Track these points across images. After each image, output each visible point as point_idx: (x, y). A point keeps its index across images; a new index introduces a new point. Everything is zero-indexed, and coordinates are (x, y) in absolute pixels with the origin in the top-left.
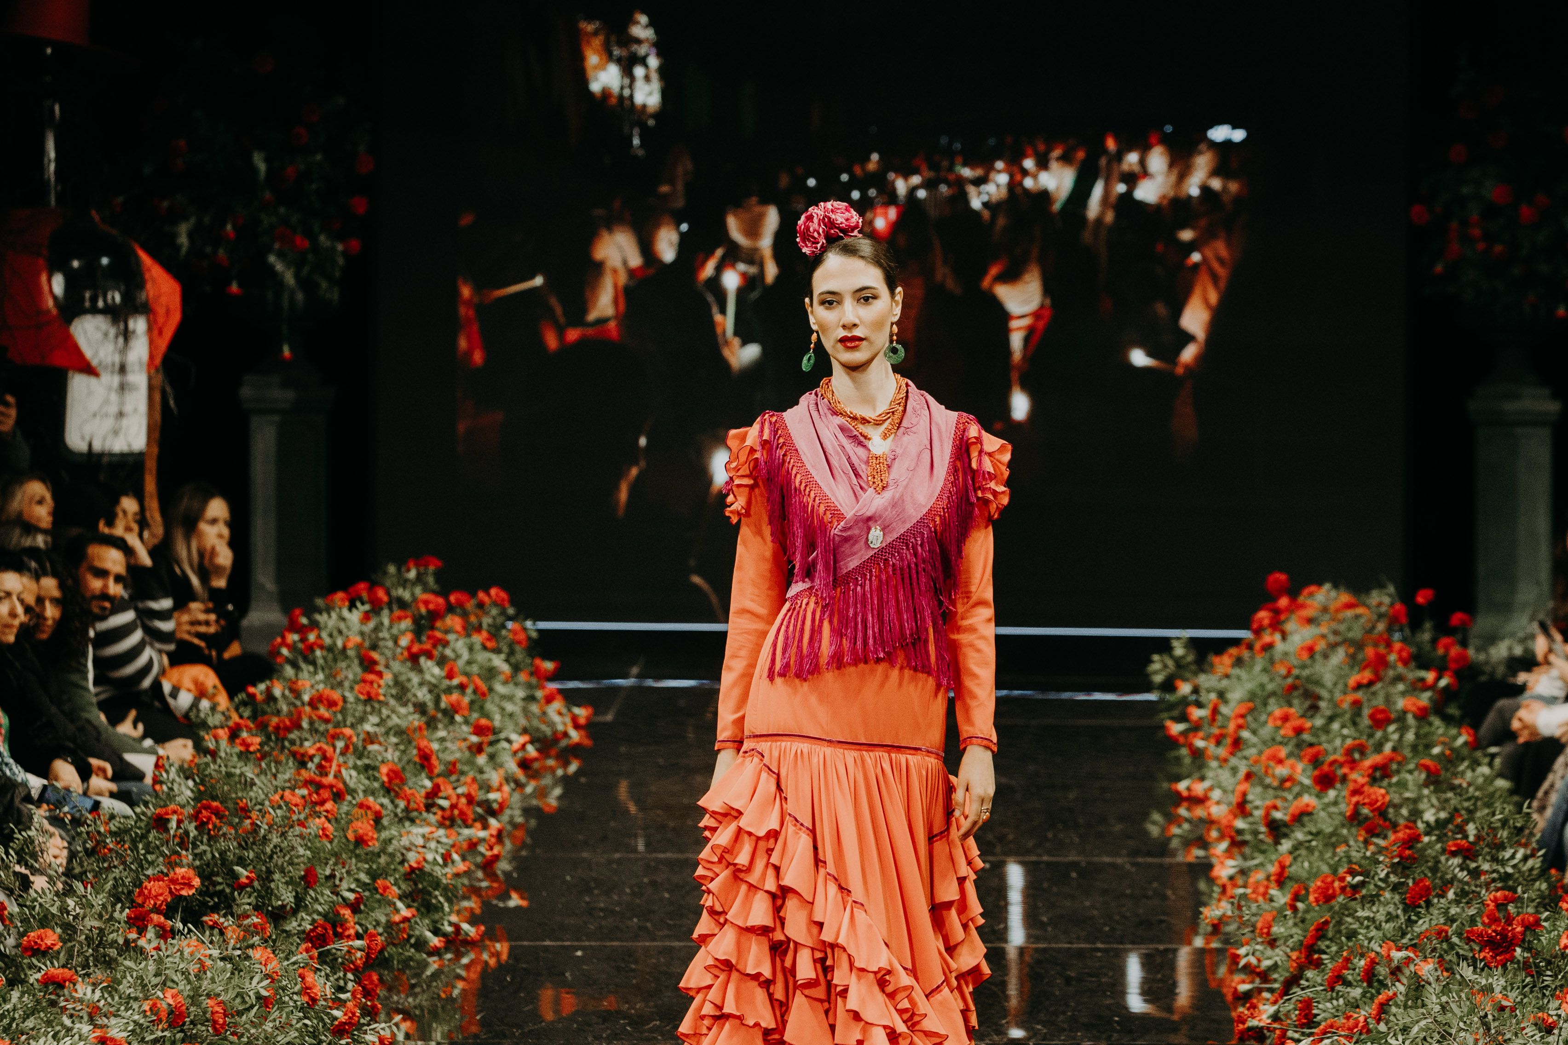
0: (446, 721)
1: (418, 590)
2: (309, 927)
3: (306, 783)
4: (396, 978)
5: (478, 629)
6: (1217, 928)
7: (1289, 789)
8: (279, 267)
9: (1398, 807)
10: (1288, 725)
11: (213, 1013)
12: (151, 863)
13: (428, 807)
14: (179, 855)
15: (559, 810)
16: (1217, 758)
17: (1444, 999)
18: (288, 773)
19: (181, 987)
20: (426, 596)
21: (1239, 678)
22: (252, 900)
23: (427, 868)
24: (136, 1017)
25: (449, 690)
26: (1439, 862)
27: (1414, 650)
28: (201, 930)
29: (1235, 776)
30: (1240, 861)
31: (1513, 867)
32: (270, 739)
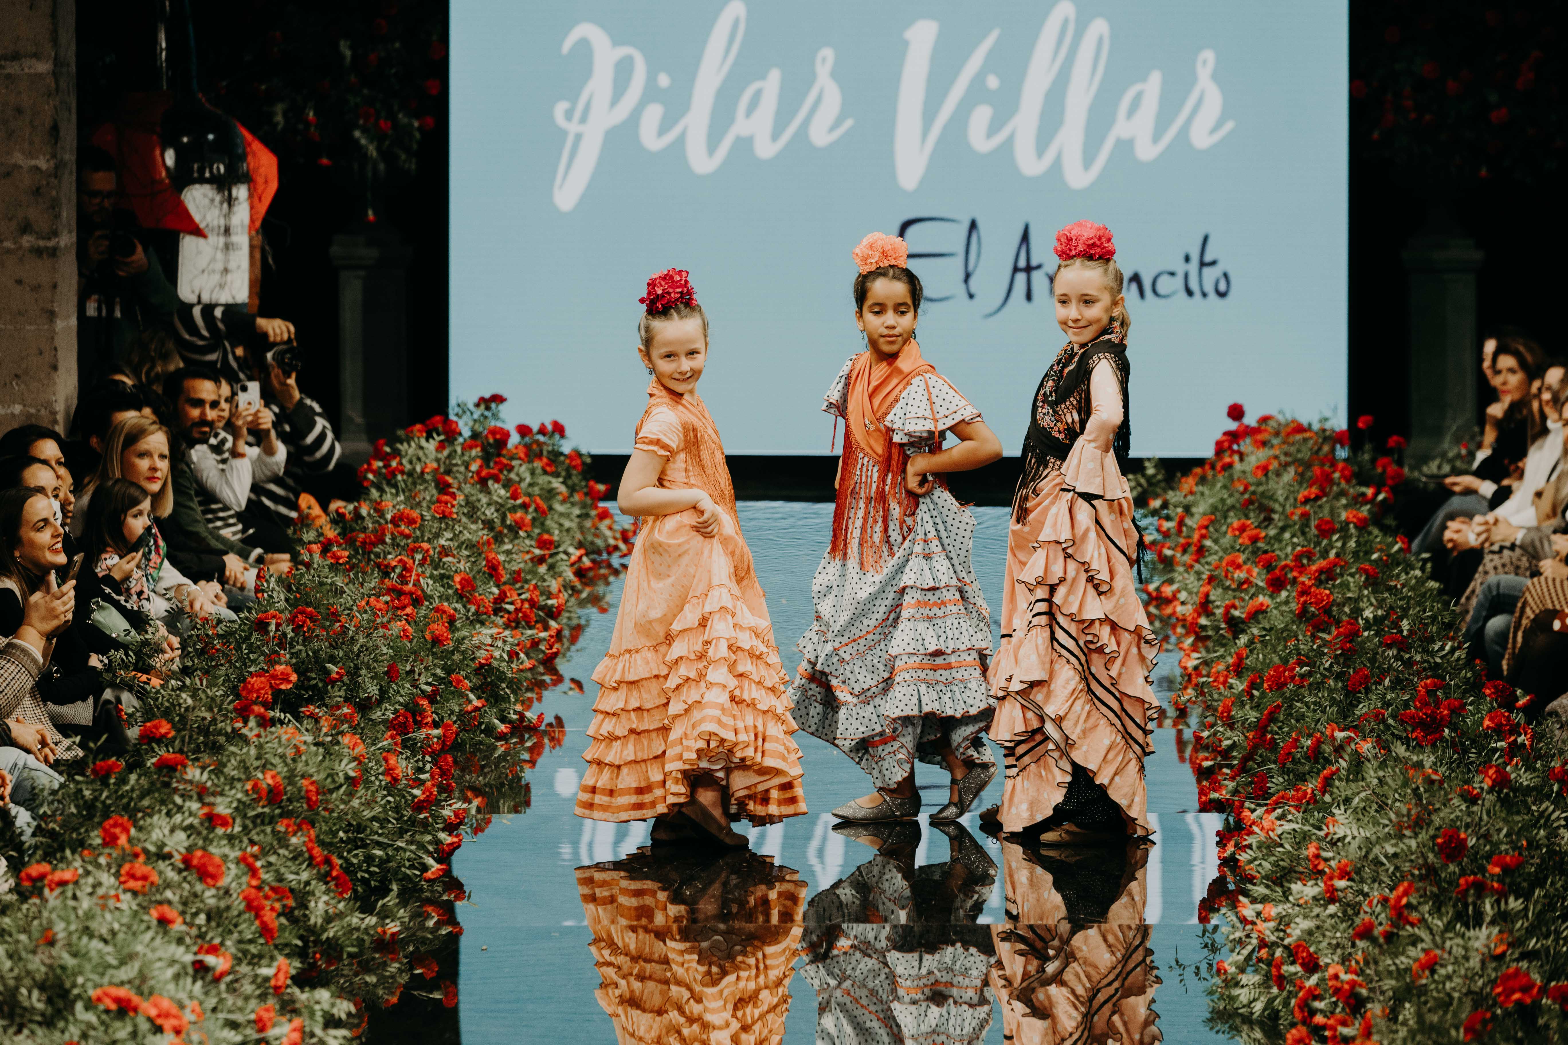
0: (511, 535)
2: (392, 716)
3: (389, 591)
4: (468, 760)
5: (539, 456)
6: (1183, 712)
7: (1246, 591)
8: (363, 141)
9: (1341, 606)
10: (1245, 534)
11: (308, 791)
12: (253, 662)
13: (496, 612)
14: (279, 655)
16: (1183, 564)
17: (1381, 773)
18: (373, 583)
19: (279, 769)
21: (1202, 494)
22: (342, 693)
23: (495, 664)
24: (239, 796)
25: (514, 509)
26: (1376, 654)
27: (1356, 468)
28: (298, 719)
29: (1199, 579)
30: (1204, 653)
31: (1442, 657)
32: (357, 553)
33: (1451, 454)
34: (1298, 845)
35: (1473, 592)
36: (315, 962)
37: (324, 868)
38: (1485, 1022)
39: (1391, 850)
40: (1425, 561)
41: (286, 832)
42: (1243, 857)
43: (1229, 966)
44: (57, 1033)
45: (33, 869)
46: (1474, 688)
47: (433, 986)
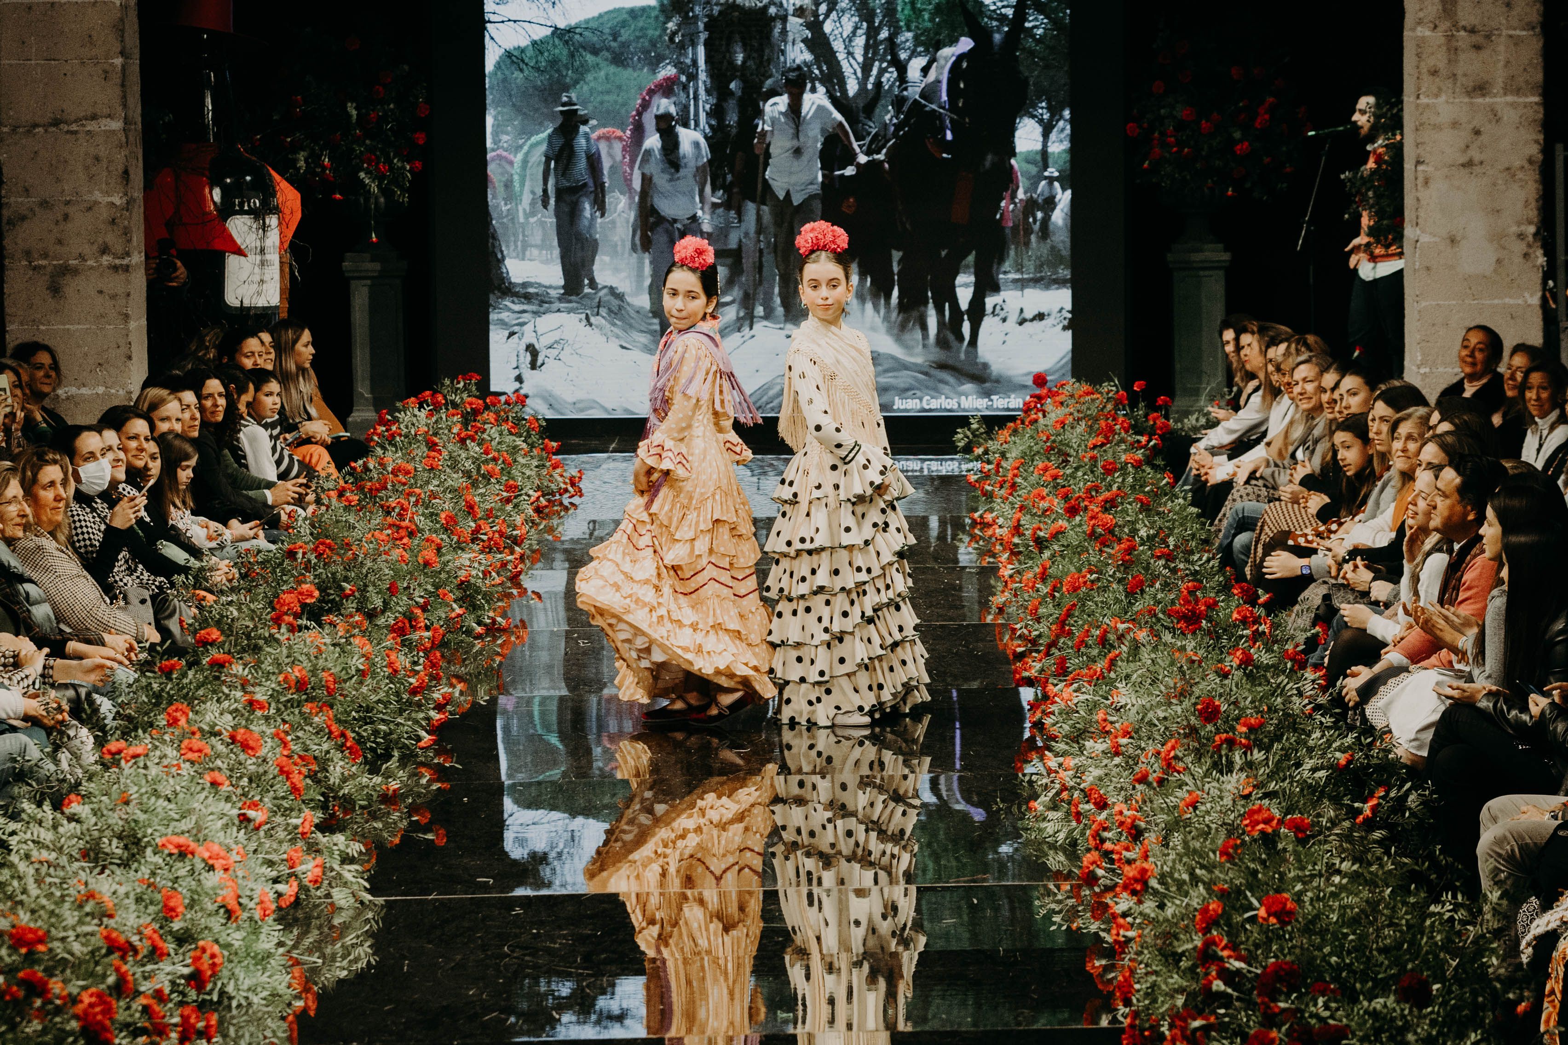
0: (484, 482)
1: (465, 395)
2: (393, 622)
3: (390, 526)
4: (452, 654)
5: (506, 420)
6: (1001, 610)
7: (1049, 517)
8: (367, 181)
9: (1121, 527)
10: (1048, 473)
11: (327, 681)
12: (285, 582)
13: (473, 541)
14: (305, 576)
16: (1001, 497)
17: (1153, 656)
18: (377, 520)
19: (305, 665)
20: (469, 399)
21: (1015, 443)
22: (354, 605)
23: (473, 580)
24: (274, 686)
25: (486, 462)
26: (1149, 564)
27: (1133, 422)
28: (320, 625)
29: (1013, 508)
30: (1017, 565)
31: (1200, 566)
32: (366, 497)
34: (1090, 712)
35: (1224, 516)
36: (334, 813)
37: (341, 740)
38: (1235, 848)
39: (1161, 715)
40: (1186, 491)
41: (310, 713)
42: (1048, 721)
43: (1038, 805)
44: (132, 873)
45: (114, 745)
46: (1225, 588)
47: (427, 829)
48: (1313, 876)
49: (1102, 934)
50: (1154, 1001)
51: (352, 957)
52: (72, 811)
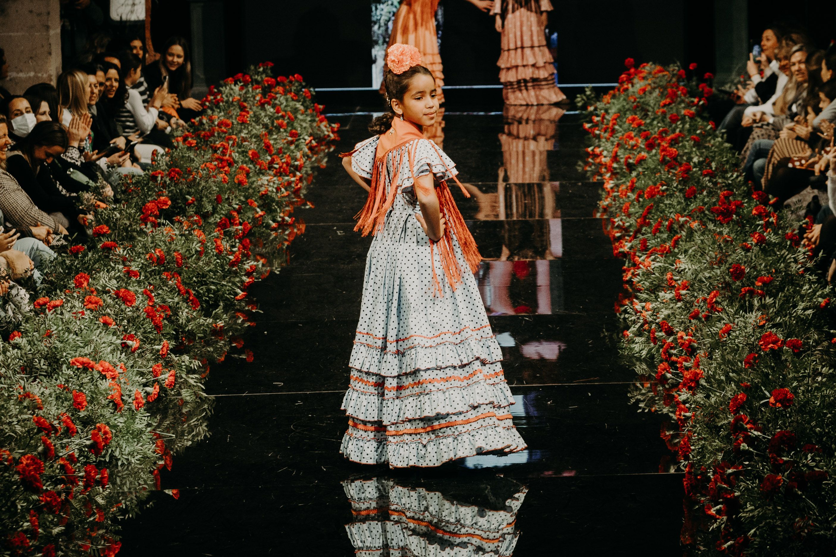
0: (276, 131)
1: (264, 76)
2: (219, 220)
3: (217, 159)
4: (257, 241)
5: (290, 92)
6: (605, 210)
7: (636, 150)
9: (682, 156)
10: (635, 122)
11: (177, 258)
12: (150, 196)
13: (270, 168)
14: (162, 191)
15: (327, 166)
16: (606, 138)
17: (702, 238)
18: (208, 156)
19: (163, 248)
20: (266, 78)
21: (614, 103)
22: (194, 209)
23: (269, 194)
24: (142, 261)
25: (277, 118)
26: (699, 179)
27: (689, 89)
28: (172, 222)
29: (613, 145)
30: (616, 181)
31: (732, 180)
32: (201, 141)
33: (736, 81)
34: (662, 274)
35: (748, 148)
36: (183, 342)
37: (186, 296)
38: (755, 359)
39: (707, 275)
40: (723, 133)
41: (167, 279)
42: (635, 280)
43: (629, 333)
44: (54, 381)
45: (41, 300)
46: (748, 195)
47: (241, 352)
48: (804, 377)
49: (670, 414)
50: (704, 457)
51: (194, 433)
52: (15, 341)
